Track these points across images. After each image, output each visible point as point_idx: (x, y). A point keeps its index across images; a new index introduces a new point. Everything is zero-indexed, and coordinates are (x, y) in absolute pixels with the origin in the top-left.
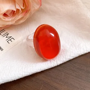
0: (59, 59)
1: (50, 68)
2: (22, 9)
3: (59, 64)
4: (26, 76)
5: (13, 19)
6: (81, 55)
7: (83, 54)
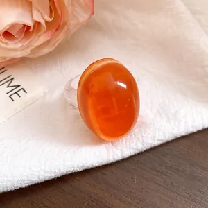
0: (128, 143)
1: (104, 164)
2: (47, 23)
3: (126, 156)
4: (47, 179)
5: (25, 44)
6: (178, 136)
7: (184, 134)
